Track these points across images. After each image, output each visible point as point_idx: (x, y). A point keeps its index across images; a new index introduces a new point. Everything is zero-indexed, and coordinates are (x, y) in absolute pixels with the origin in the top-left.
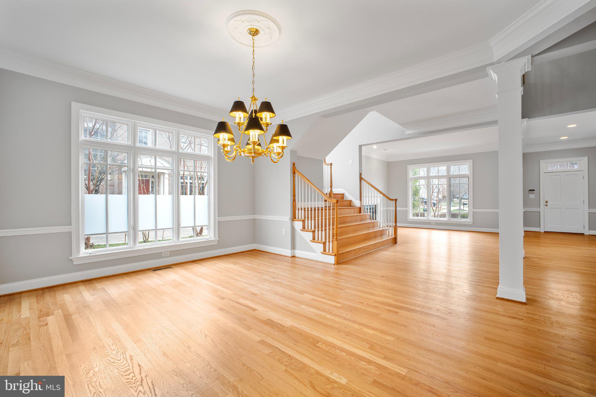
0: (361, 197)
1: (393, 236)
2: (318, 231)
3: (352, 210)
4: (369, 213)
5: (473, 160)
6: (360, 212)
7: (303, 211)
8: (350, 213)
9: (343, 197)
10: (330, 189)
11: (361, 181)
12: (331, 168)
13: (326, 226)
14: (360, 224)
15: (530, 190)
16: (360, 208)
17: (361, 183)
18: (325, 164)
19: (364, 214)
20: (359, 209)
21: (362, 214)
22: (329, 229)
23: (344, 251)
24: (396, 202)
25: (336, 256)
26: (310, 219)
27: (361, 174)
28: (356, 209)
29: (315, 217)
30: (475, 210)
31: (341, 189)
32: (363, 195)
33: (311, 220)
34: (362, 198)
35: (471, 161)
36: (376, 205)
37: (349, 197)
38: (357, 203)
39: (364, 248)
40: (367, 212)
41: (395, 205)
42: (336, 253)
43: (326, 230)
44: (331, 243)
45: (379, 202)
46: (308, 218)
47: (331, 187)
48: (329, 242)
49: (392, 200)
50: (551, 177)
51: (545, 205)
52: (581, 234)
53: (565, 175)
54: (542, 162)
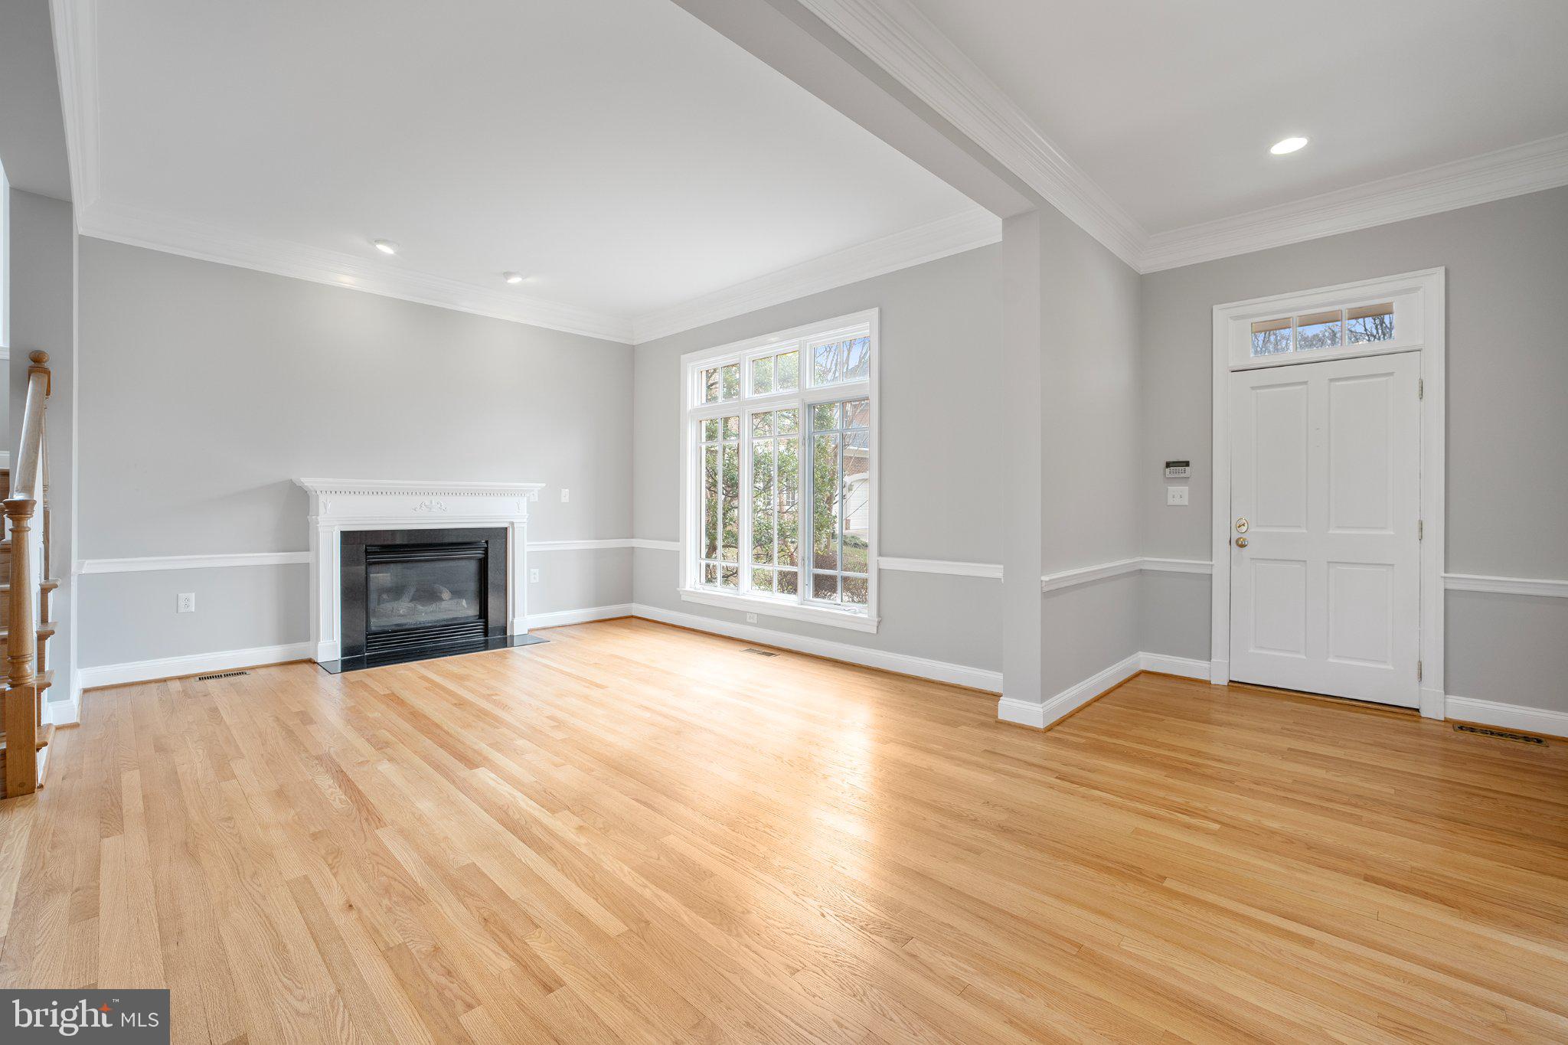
15: (1168, 465)
35: (874, 313)
50: (1262, 391)
51: (1237, 541)
52: (1402, 711)
53: (1331, 380)
54: (1220, 313)
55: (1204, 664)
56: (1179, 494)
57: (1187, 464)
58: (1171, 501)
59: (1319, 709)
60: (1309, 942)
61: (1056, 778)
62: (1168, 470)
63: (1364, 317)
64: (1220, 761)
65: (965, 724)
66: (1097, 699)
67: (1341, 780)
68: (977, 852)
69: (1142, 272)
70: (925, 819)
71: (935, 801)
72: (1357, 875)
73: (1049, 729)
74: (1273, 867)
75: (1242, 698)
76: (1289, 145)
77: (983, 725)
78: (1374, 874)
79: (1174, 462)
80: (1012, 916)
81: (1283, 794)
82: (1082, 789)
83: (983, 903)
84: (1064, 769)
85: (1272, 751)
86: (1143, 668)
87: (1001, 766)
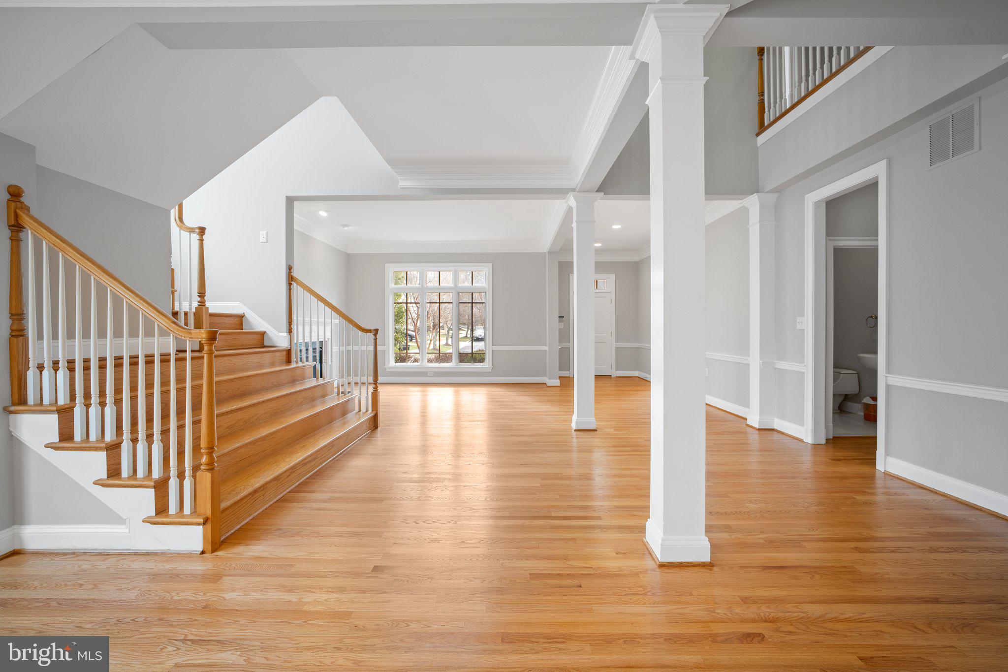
0: (290, 323)
1: (370, 414)
2: (135, 441)
3: (267, 358)
4: (311, 363)
5: (493, 265)
6: (289, 361)
7: (62, 374)
8: (261, 366)
9: (242, 324)
10: (199, 299)
11: (290, 284)
12: (201, 240)
13: (165, 416)
14: (291, 394)
16: (289, 352)
17: (290, 289)
18: (181, 228)
19: (300, 364)
20: (285, 353)
21: (294, 365)
22: (181, 427)
23: (239, 493)
24: (375, 335)
25: (209, 526)
26: (94, 399)
27: (290, 269)
28: (277, 354)
29: (118, 391)
30: (496, 348)
31: (237, 304)
32: (295, 319)
33: (103, 404)
34: (294, 327)
36: (321, 343)
37: (257, 322)
38: (279, 339)
39: (303, 463)
40: (307, 360)
41: (373, 341)
42: (209, 513)
43: (165, 432)
44: (187, 483)
45: (328, 335)
46: (87, 396)
47: (202, 294)
48: (181, 476)
49: (367, 331)
56: (561, 325)
57: (563, 317)
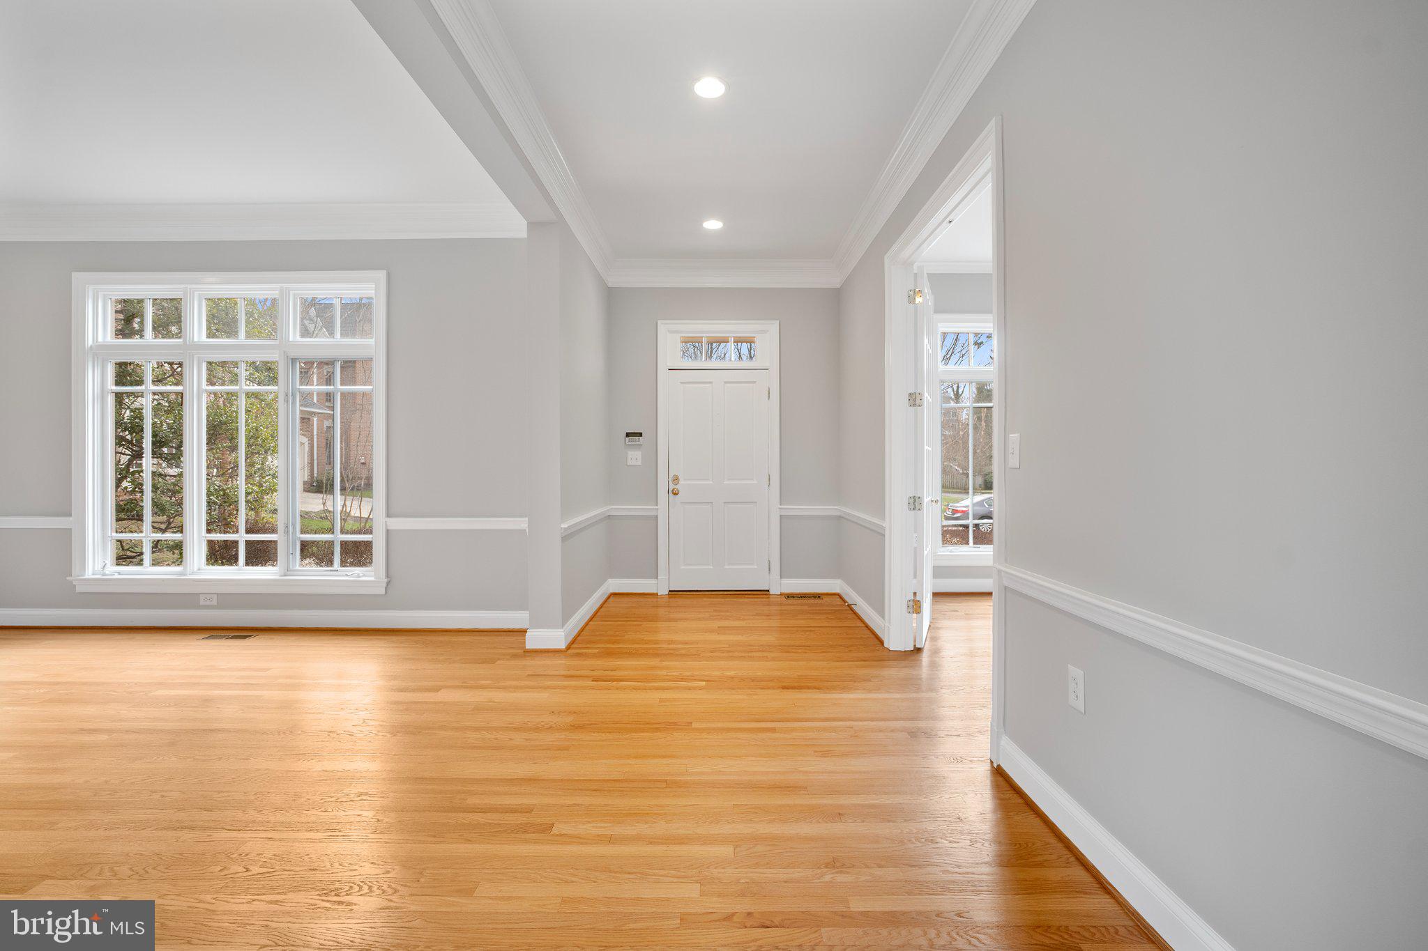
5: (389, 275)
15: (628, 435)
30: (397, 524)
35: (382, 275)
50: (687, 385)
51: (673, 491)
52: (761, 593)
53: (725, 382)
54: (663, 327)
55: (653, 581)
56: (635, 457)
57: (640, 434)
58: (630, 463)
59: (723, 600)
60: (773, 730)
61: (593, 681)
62: (627, 439)
63: (742, 342)
64: (686, 643)
65: (499, 659)
66: (591, 619)
67: (750, 638)
68: (566, 749)
69: (610, 285)
70: (511, 739)
71: (510, 724)
72: (779, 688)
73: (568, 648)
74: (741, 697)
75: (680, 601)
76: (713, 224)
77: (515, 656)
78: (786, 684)
79: (632, 433)
80: (614, 781)
81: (727, 655)
82: (614, 684)
83: (591, 780)
84: (595, 673)
85: (712, 631)
86: (612, 591)
87: (549, 683)
